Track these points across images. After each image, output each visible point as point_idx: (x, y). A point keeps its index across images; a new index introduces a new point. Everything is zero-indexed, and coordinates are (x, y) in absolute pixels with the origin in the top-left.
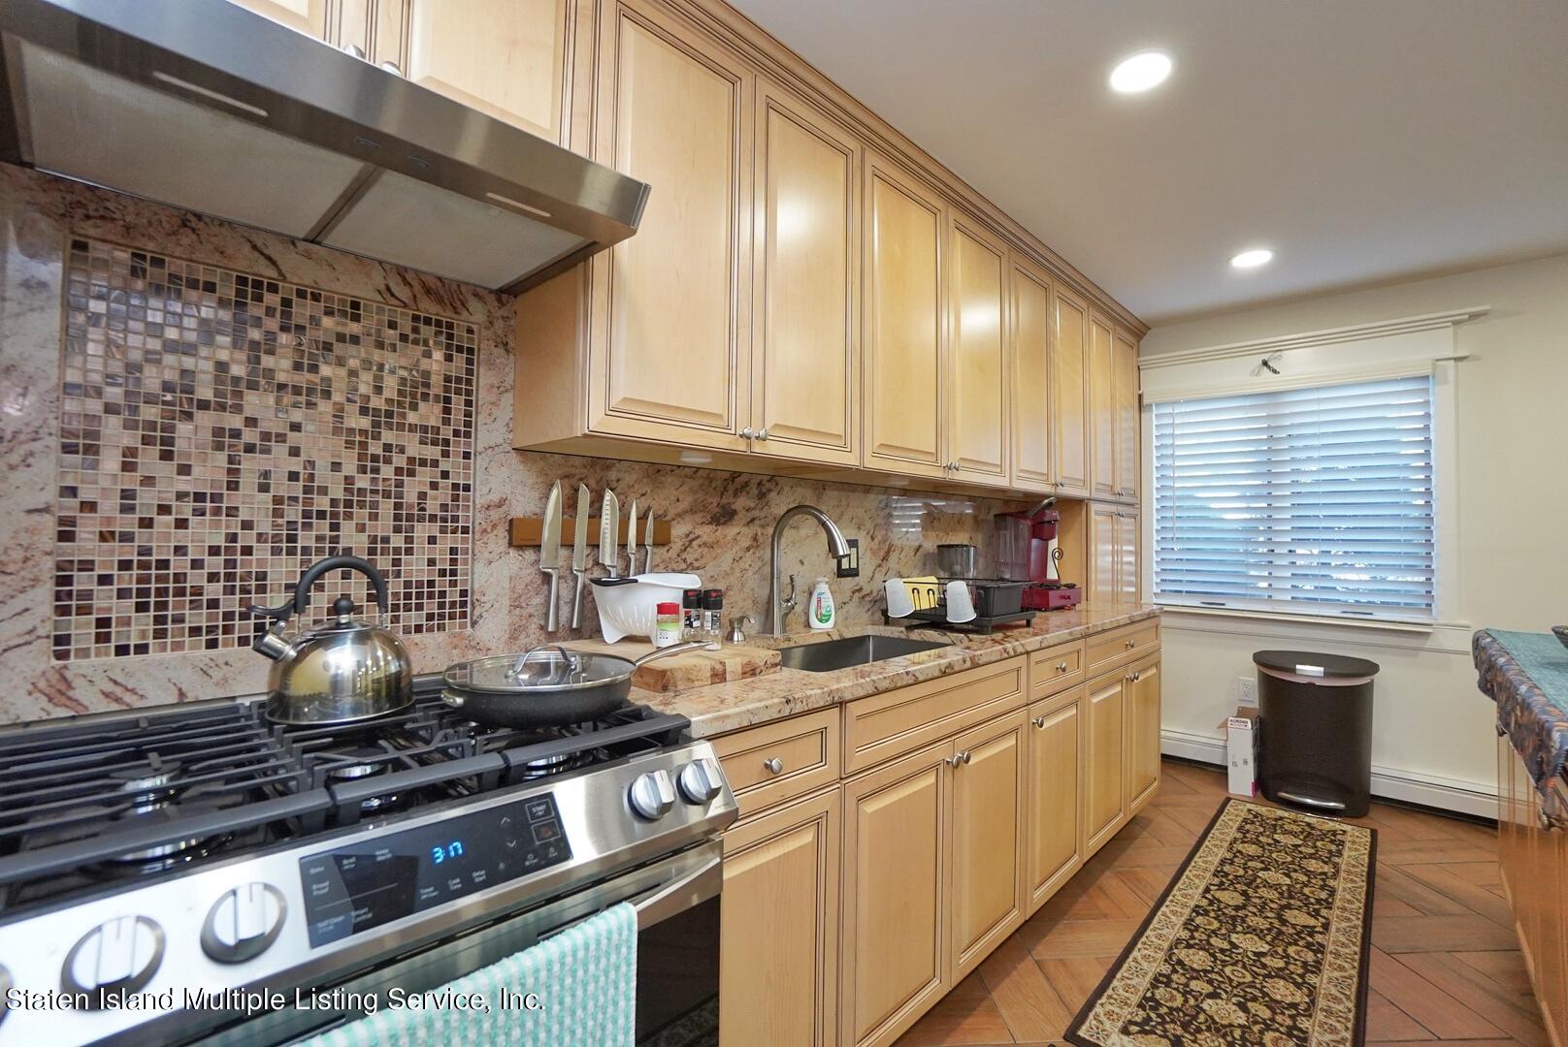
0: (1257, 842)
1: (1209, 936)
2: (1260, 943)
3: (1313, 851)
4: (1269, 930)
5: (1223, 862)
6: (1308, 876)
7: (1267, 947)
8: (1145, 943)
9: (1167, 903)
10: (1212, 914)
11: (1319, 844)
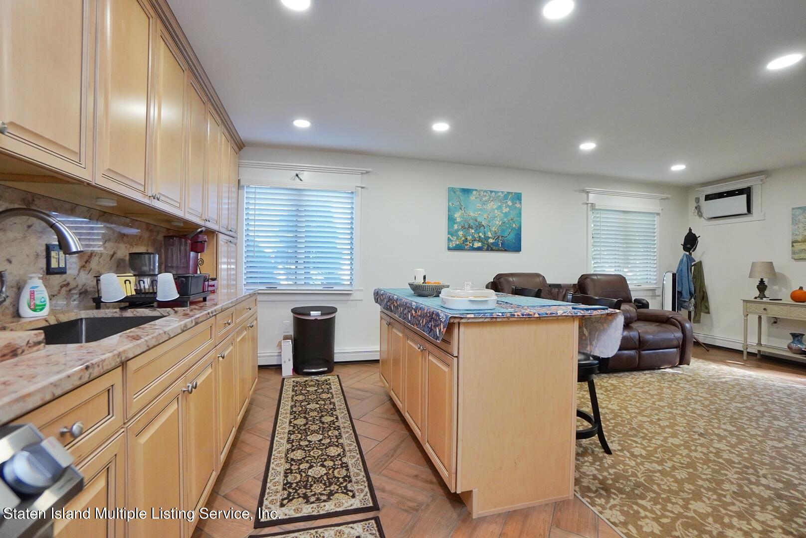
0: (302, 394)
1: (299, 442)
2: (318, 436)
3: (322, 390)
4: (319, 429)
5: (292, 407)
6: (324, 401)
7: (321, 436)
8: (274, 459)
9: (276, 435)
10: (296, 432)
11: (323, 387)
